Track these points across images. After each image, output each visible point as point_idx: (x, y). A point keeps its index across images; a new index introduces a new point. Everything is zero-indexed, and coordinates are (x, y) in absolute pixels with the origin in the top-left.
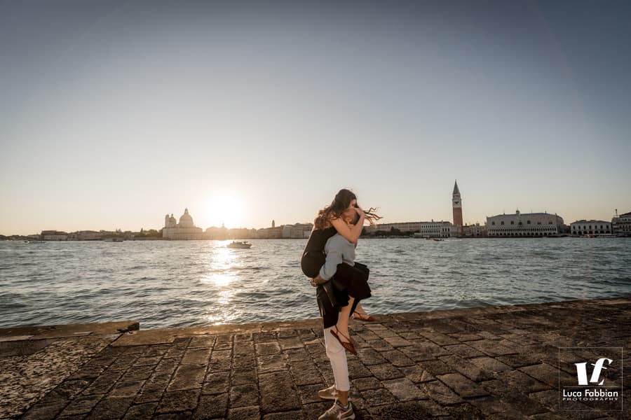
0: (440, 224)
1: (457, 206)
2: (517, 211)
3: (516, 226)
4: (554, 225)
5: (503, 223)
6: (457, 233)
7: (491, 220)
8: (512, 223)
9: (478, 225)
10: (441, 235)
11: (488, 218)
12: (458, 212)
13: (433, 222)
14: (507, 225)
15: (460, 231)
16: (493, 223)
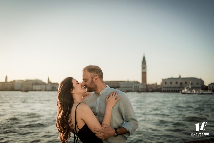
0: (133, 83)
1: (144, 71)
2: (180, 76)
3: (178, 85)
4: (200, 85)
5: (171, 83)
6: (143, 89)
7: (165, 81)
8: (177, 83)
9: (156, 84)
10: (133, 90)
11: (163, 80)
12: (144, 74)
13: (128, 81)
14: (174, 85)
15: (145, 87)
16: (166, 83)
